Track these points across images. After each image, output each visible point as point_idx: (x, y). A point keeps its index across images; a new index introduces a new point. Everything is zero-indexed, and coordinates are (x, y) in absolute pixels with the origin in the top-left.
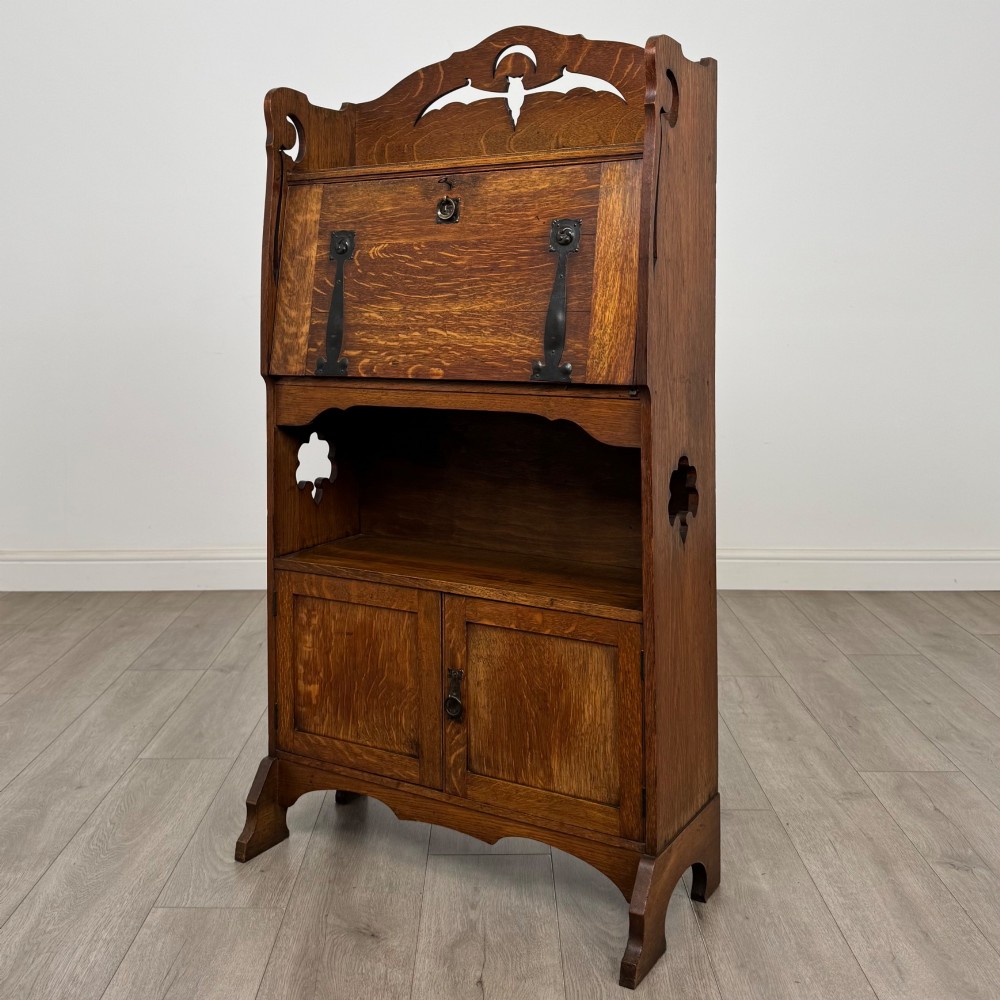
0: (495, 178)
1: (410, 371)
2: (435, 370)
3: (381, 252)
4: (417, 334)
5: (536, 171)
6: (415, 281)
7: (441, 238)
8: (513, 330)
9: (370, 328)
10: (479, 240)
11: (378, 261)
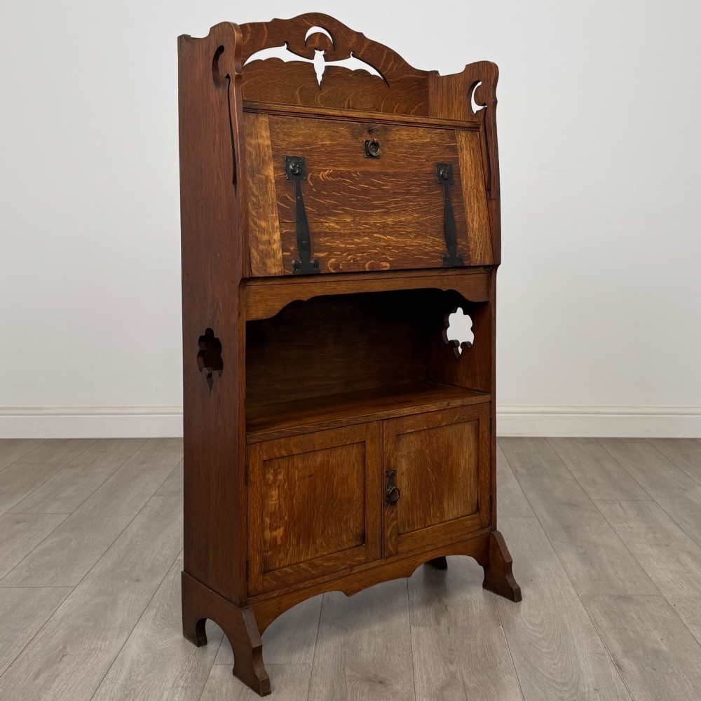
0: (397, 130)
1: (367, 266)
2: (384, 264)
3: (328, 175)
4: (366, 238)
5: (421, 129)
6: (358, 200)
7: (371, 169)
8: (427, 234)
9: (332, 234)
10: (396, 172)
11: (326, 183)
